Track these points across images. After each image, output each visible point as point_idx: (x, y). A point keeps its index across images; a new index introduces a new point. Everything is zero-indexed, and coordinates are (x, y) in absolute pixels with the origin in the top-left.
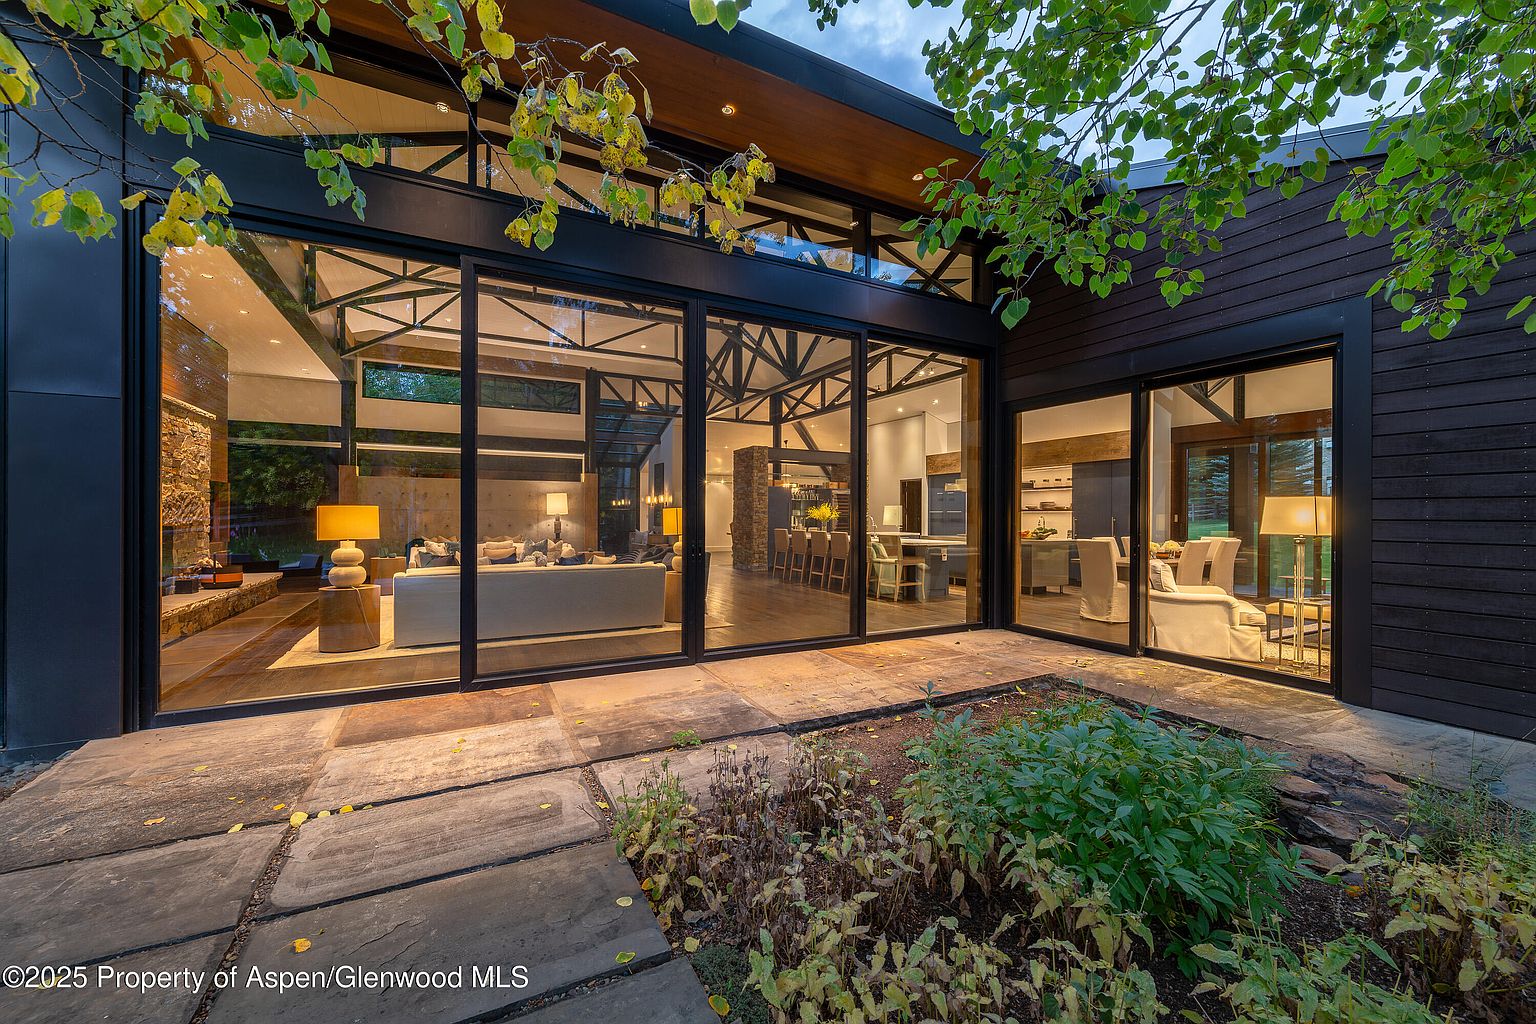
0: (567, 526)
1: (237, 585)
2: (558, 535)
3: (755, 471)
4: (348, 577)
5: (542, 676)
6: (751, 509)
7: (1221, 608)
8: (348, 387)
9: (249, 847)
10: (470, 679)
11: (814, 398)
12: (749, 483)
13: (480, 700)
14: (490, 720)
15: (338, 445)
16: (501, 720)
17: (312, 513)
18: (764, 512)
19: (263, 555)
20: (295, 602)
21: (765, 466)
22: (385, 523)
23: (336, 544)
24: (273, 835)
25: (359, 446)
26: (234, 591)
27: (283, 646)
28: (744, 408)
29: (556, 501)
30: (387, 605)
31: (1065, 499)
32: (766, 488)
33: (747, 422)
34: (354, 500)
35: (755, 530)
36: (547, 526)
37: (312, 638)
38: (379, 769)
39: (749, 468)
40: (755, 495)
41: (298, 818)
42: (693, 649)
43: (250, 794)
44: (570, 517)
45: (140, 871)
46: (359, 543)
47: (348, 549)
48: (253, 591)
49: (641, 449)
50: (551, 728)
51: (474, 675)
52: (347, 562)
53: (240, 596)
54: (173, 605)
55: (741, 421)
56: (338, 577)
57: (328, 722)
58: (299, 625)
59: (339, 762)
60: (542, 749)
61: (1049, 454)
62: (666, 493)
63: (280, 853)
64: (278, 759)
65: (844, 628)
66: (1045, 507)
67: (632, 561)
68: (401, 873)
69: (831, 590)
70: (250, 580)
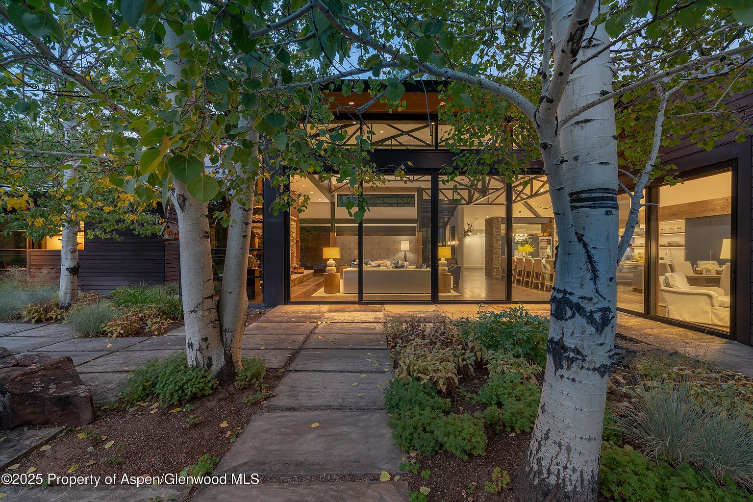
0: (410, 255)
1: (302, 273)
2: (405, 259)
3: (494, 229)
4: (331, 270)
5: (383, 303)
6: (493, 247)
7: (706, 297)
8: (333, 203)
9: (310, 326)
10: (361, 301)
11: (527, 190)
12: (491, 234)
13: (363, 307)
14: (365, 311)
15: (330, 225)
16: (368, 312)
17: (322, 250)
18: (499, 249)
19: (309, 264)
20: (318, 280)
21: (500, 226)
22: (342, 254)
23: (328, 260)
24: (315, 324)
25: (336, 225)
26: (302, 275)
27: (315, 291)
28: (492, 197)
29: (405, 245)
30: (342, 282)
31: (681, 239)
32: (500, 237)
33: (494, 204)
34: (335, 246)
35: (494, 257)
36: (401, 255)
37: (322, 290)
38: (336, 317)
39: (492, 228)
40: (494, 240)
41: (319, 323)
42: (435, 300)
43: (310, 318)
44: (411, 251)
45: (292, 326)
46: (334, 260)
47: (331, 261)
48: (307, 275)
49: (446, 219)
50: (380, 315)
51: (362, 300)
52: (331, 265)
53: (303, 277)
54: (293, 277)
55: (491, 204)
56: (329, 270)
57: (325, 308)
58: (318, 286)
59: (327, 315)
60: (376, 318)
61: (675, 213)
62: (456, 240)
63: (316, 327)
64: (315, 313)
65: (503, 296)
66: (670, 245)
67: (421, 268)
68: (338, 333)
69: (534, 288)
70: (306, 272)
